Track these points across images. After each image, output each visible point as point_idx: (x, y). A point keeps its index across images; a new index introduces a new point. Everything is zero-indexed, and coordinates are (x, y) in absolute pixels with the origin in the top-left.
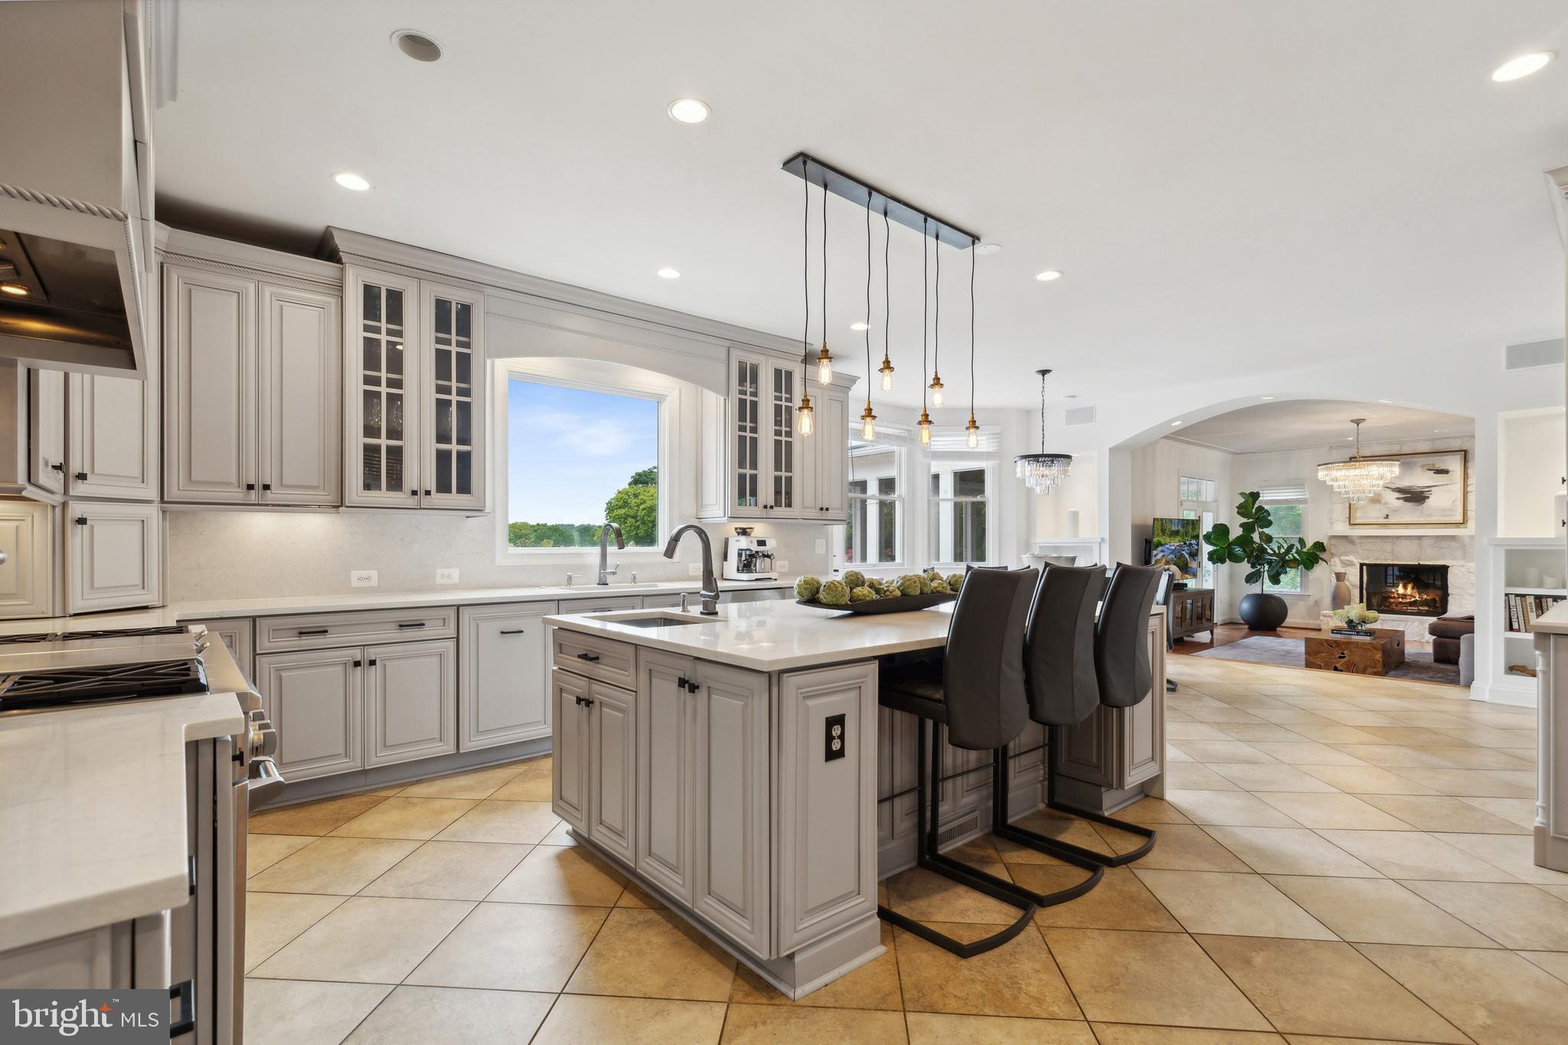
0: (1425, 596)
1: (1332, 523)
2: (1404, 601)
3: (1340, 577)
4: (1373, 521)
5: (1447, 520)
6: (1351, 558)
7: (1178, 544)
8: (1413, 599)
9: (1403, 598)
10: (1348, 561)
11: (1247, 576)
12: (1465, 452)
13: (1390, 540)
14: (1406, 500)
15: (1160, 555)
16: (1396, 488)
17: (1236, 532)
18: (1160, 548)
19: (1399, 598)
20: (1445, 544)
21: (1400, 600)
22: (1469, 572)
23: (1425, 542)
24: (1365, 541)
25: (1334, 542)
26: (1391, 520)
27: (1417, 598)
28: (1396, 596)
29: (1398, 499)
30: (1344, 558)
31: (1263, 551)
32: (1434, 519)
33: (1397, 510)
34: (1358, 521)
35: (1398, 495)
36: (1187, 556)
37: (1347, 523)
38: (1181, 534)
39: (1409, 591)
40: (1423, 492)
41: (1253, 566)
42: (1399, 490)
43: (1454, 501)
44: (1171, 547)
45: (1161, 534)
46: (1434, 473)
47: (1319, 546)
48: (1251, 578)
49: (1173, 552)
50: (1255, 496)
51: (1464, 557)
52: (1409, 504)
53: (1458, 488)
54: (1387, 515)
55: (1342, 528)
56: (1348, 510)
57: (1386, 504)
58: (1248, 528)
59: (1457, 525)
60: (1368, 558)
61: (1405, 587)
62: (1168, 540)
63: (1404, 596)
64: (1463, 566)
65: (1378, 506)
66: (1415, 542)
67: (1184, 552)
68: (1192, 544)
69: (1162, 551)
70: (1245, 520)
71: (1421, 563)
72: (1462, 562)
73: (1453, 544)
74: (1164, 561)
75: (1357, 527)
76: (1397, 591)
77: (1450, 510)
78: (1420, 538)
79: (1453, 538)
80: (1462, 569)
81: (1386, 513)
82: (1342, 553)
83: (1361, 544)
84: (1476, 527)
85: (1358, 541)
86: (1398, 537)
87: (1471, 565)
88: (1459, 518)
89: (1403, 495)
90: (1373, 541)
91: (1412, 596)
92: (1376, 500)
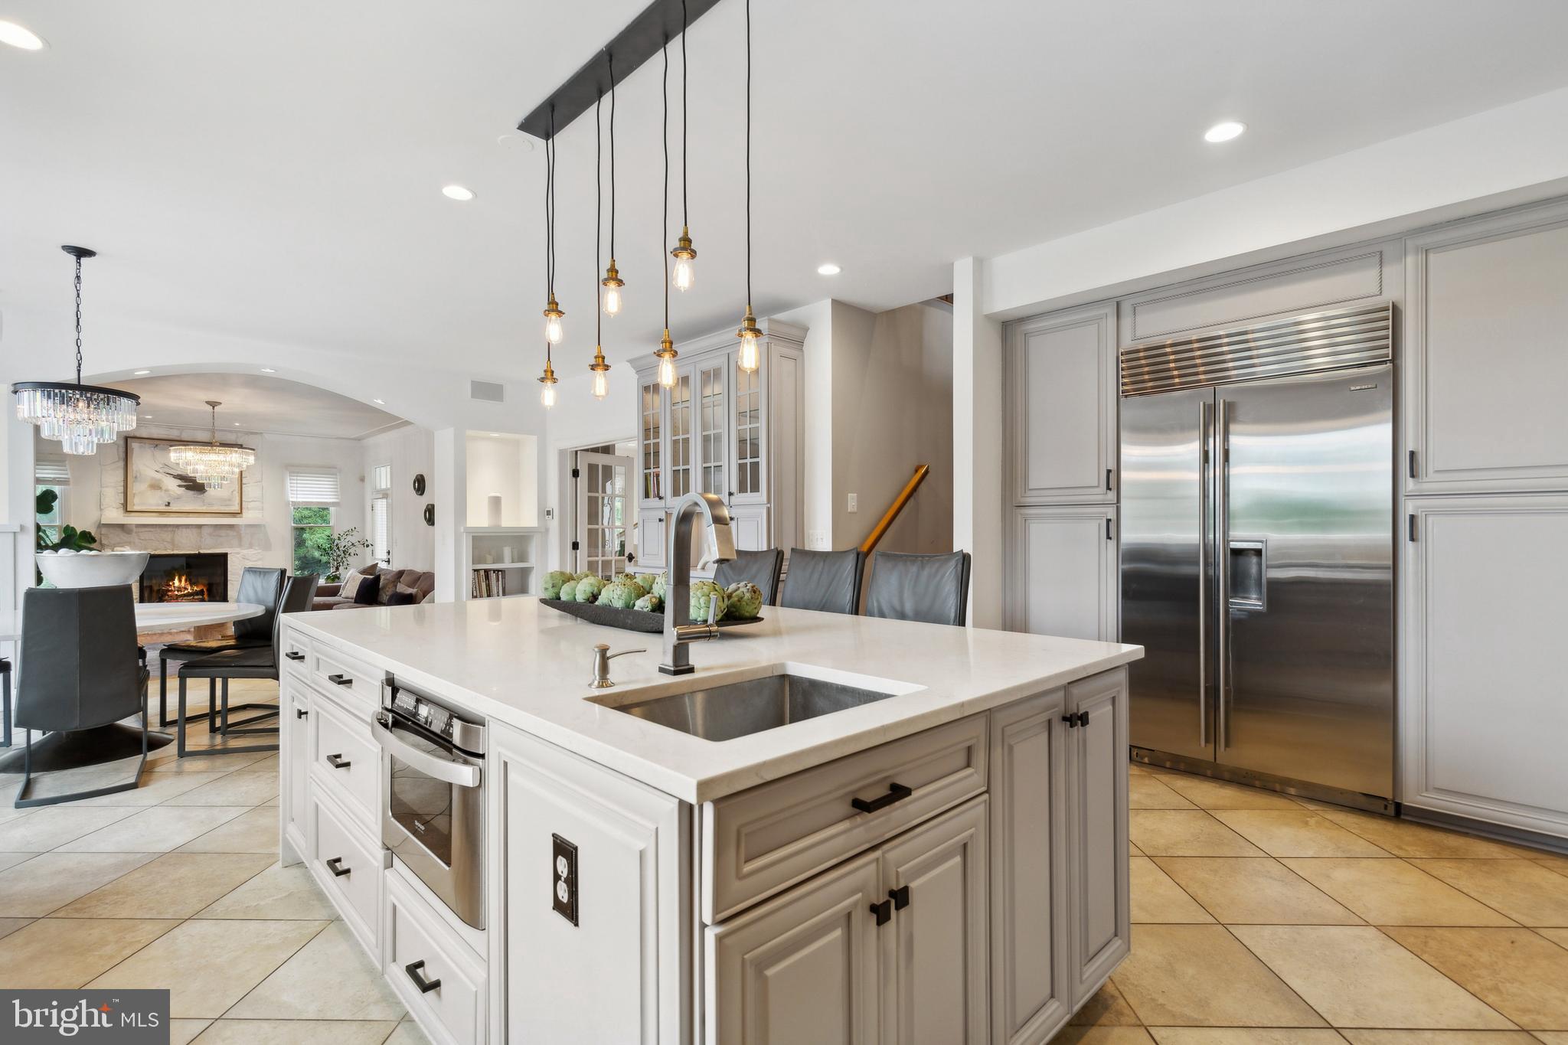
0: (195, 588)
1: (102, 510)
2: (180, 593)
4: (153, 509)
5: (225, 509)
6: (127, 548)
8: (186, 592)
9: (178, 591)
13: (170, 529)
14: (188, 488)
16: (178, 475)
19: (173, 591)
20: (223, 532)
21: (176, 593)
22: (244, 558)
23: (205, 531)
24: (140, 530)
25: (104, 531)
26: (173, 508)
27: (189, 590)
28: (171, 588)
29: (179, 486)
32: (215, 509)
33: (178, 498)
34: (136, 508)
35: (179, 482)
37: (123, 510)
39: (183, 584)
40: (203, 482)
42: (180, 477)
43: (231, 493)
47: (86, 537)
51: (240, 545)
52: (191, 493)
54: (169, 503)
55: (114, 515)
56: (123, 495)
57: (167, 490)
59: (234, 514)
60: (146, 549)
61: (180, 581)
63: (179, 589)
64: (238, 553)
65: (158, 493)
66: (195, 531)
71: (202, 552)
72: (238, 550)
73: (231, 533)
75: (133, 514)
76: (174, 583)
77: (230, 500)
78: (200, 526)
79: (231, 527)
80: (240, 556)
81: (167, 500)
82: (114, 544)
83: (136, 532)
84: (249, 516)
85: (135, 529)
86: (178, 526)
87: (245, 552)
88: (236, 508)
89: (186, 482)
90: (152, 530)
91: (186, 589)
92: (156, 486)
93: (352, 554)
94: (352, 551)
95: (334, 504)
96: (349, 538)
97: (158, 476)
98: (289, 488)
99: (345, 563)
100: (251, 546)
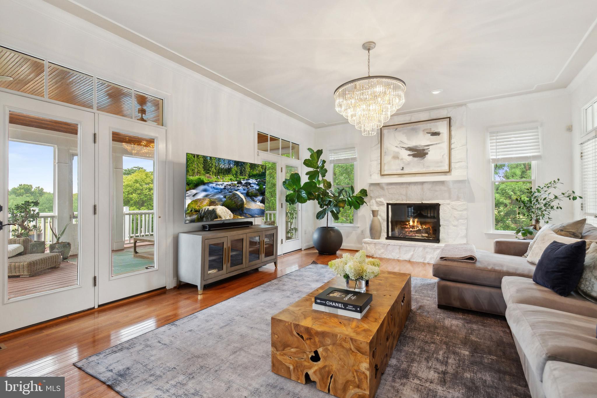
0: (424, 227)
1: (371, 175)
2: (413, 230)
3: (374, 213)
4: (395, 172)
5: (439, 170)
6: (382, 200)
7: (230, 183)
8: (418, 229)
10: (380, 202)
11: (318, 214)
12: (450, 118)
13: (405, 186)
14: (414, 156)
15: (204, 194)
16: (408, 148)
17: (304, 179)
18: (202, 187)
19: (410, 228)
20: (438, 188)
21: (411, 229)
22: (453, 208)
23: (426, 186)
24: (390, 187)
25: (372, 188)
26: (406, 171)
27: (420, 228)
28: (409, 226)
29: (409, 155)
30: (378, 200)
31: (325, 194)
32: (431, 170)
33: (408, 164)
34: (386, 173)
35: (409, 153)
36: (242, 196)
37: (380, 174)
38: (234, 172)
39: (416, 224)
40: (424, 150)
41: (321, 207)
42: (410, 149)
43: (443, 156)
44: (218, 187)
45: (203, 172)
46: (431, 135)
47: (364, 192)
48: (320, 215)
49: (221, 191)
50: (319, 152)
51: (450, 198)
52: (416, 159)
53: (445, 145)
54: (403, 168)
55: (376, 178)
56: (380, 165)
57: (402, 159)
58: (312, 175)
59: (445, 173)
60: (392, 200)
61: (414, 222)
62: (214, 178)
63: (413, 227)
64: (449, 204)
65: (397, 161)
66: (420, 187)
67: (238, 193)
68: (250, 184)
69: (205, 190)
70: (311, 169)
71: (424, 202)
72: (448, 201)
73: (443, 188)
74: (207, 201)
75: (385, 177)
76: (409, 223)
77: (441, 162)
78: (422, 183)
79: (442, 183)
80: (448, 206)
81: (402, 166)
82: (376, 197)
83: (387, 189)
84: (457, 174)
85: (386, 187)
86: (410, 184)
87: (453, 203)
88: (446, 168)
89: (413, 152)
90: (394, 187)
91: (417, 227)
92: (396, 157)
93: (555, 208)
94: (555, 204)
95: (535, 158)
96: (551, 190)
97: (397, 150)
98: (490, 148)
99: (546, 216)
100: (458, 199)
